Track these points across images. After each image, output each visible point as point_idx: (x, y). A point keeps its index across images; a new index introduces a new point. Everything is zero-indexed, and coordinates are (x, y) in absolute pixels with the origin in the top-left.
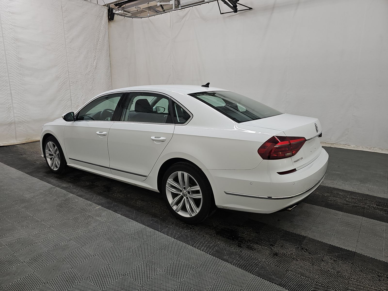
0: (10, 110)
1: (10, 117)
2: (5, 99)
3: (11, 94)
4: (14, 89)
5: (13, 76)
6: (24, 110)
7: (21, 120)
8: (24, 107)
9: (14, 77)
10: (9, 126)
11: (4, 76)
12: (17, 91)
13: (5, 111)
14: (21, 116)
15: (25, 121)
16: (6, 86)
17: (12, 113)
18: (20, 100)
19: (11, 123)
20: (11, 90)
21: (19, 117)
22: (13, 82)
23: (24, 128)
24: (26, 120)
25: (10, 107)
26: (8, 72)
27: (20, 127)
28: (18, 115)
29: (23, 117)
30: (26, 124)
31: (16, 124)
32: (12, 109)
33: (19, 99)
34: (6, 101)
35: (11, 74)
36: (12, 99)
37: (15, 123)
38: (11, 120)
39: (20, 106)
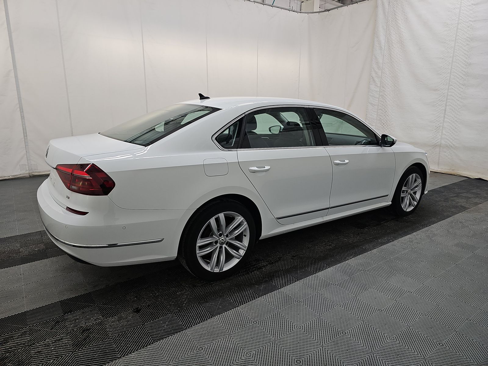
0: (439, 130)
1: (436, 138)
2: (437, 116)
3: (445, 110)
4: (450, 104)
5: (453, 88)
6: (455, 131)
7: (449, 143)
8: (456, 128)
9: (454, 90)
10: (433, 148)
11: (443, 89)
12: (453, 107)
13: (433, 130)
14: (449, 139)
15: (452, 145)
16: (442, 100)
17: (440, 134)
18: (454, 119)
19: (436, 145)
20: (446, 105)
21: (448, 139)
22: (452, 95)
23: (450, 155)
24: (454, 145)
25: (440, 126)
26: (449, 83)
27: (445, 152)
28: (446, 137)
29: (452, 141)
30: (453, 150)
31: (441, 148)
32: (441, 128)
33: (453, 117)
34: (437, 119)
35: (452, 85)
36: (445, 116)
37: (440, 146)
38: (437, 142)
39: (451, 126)
